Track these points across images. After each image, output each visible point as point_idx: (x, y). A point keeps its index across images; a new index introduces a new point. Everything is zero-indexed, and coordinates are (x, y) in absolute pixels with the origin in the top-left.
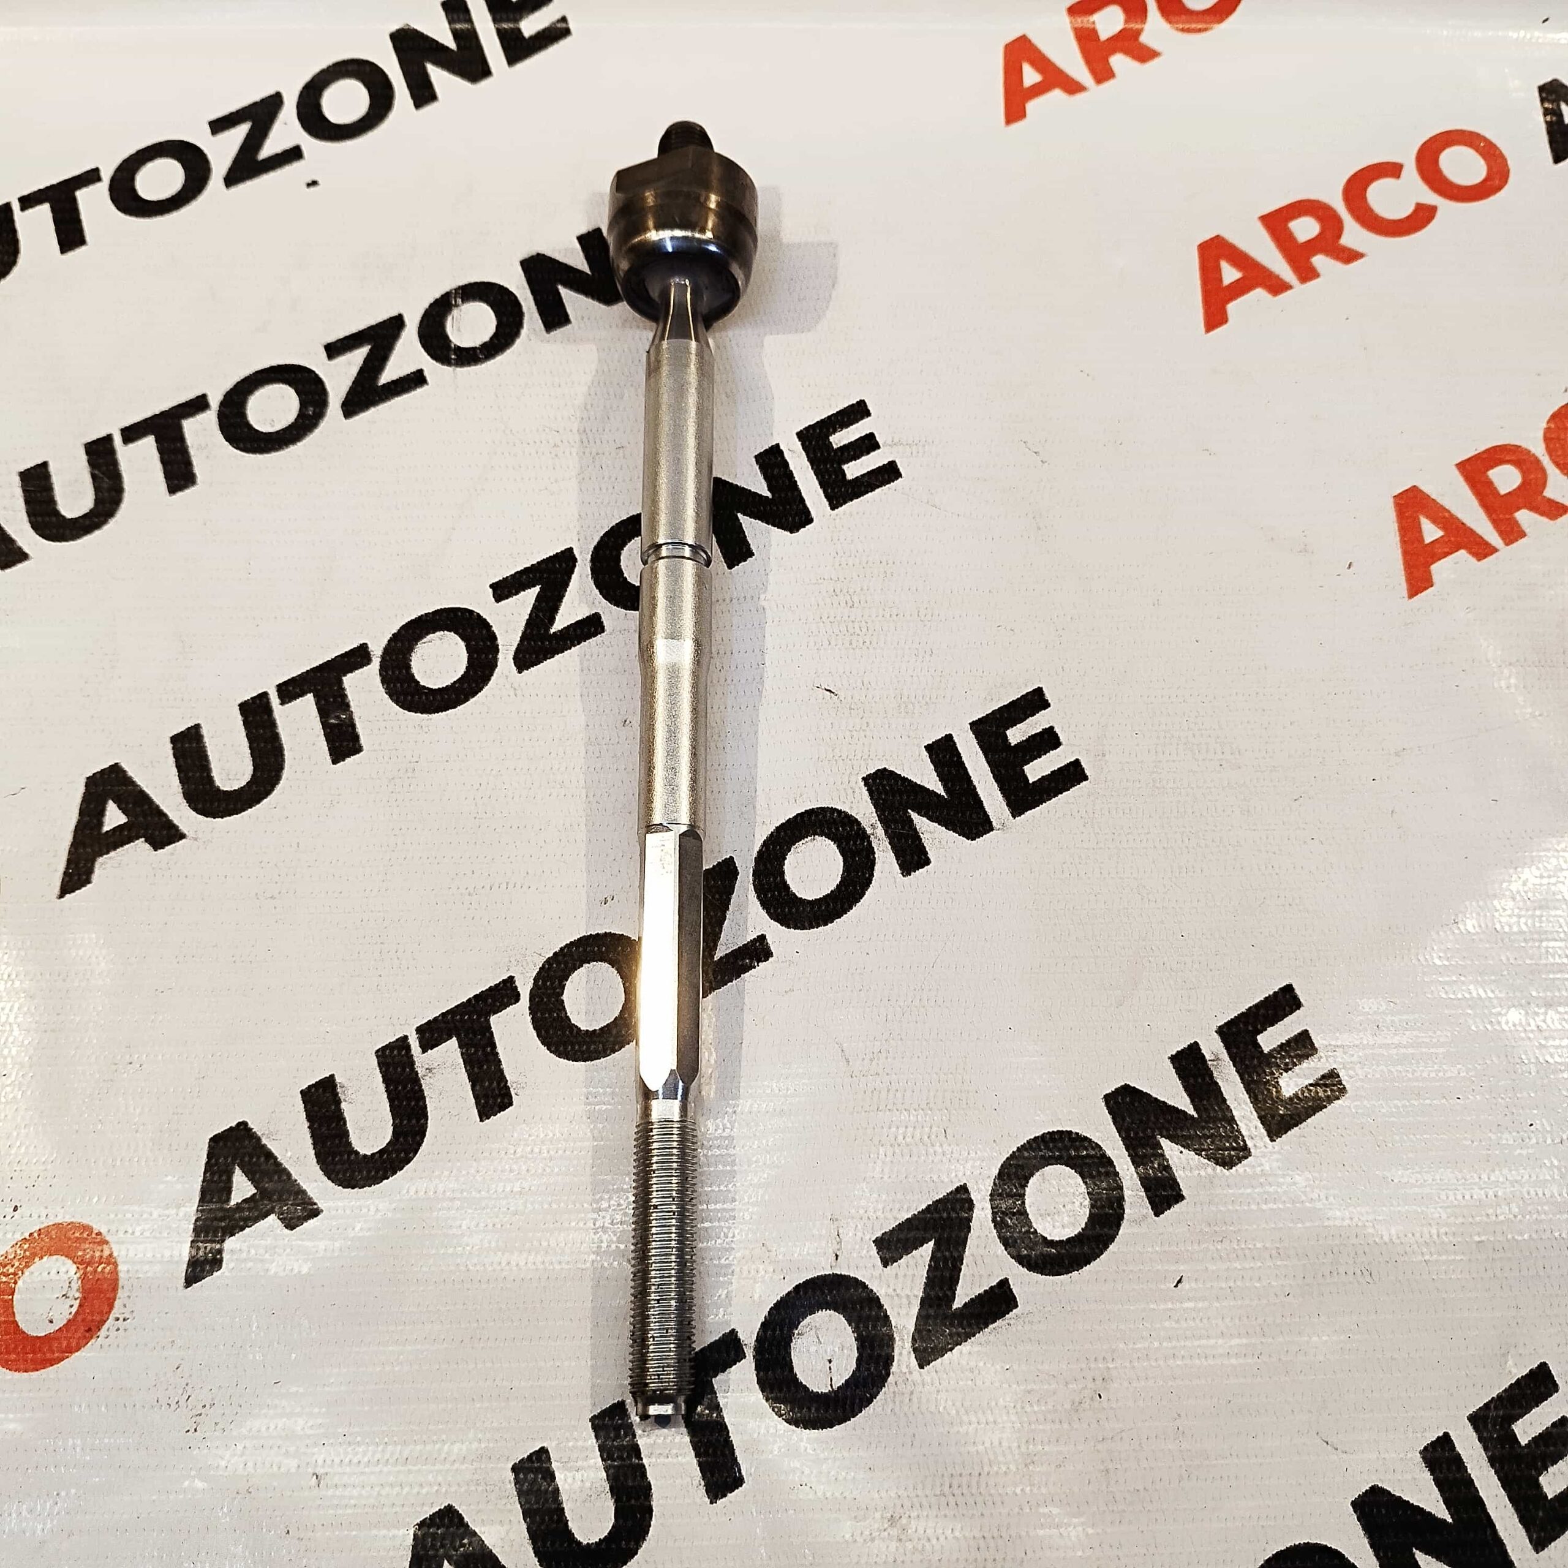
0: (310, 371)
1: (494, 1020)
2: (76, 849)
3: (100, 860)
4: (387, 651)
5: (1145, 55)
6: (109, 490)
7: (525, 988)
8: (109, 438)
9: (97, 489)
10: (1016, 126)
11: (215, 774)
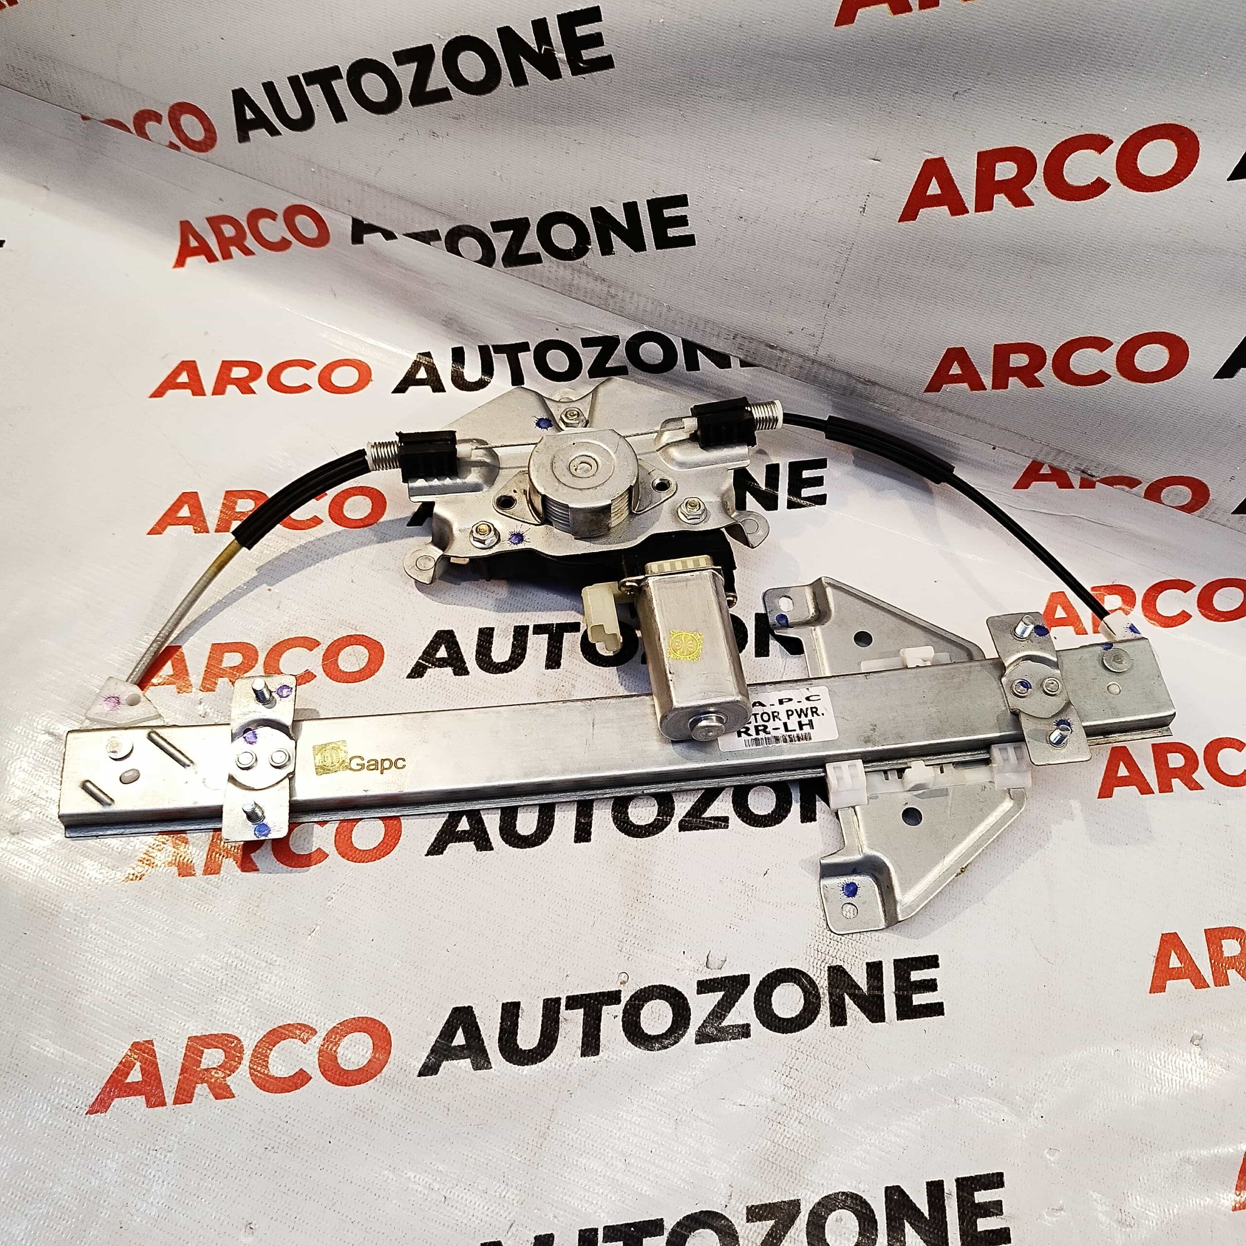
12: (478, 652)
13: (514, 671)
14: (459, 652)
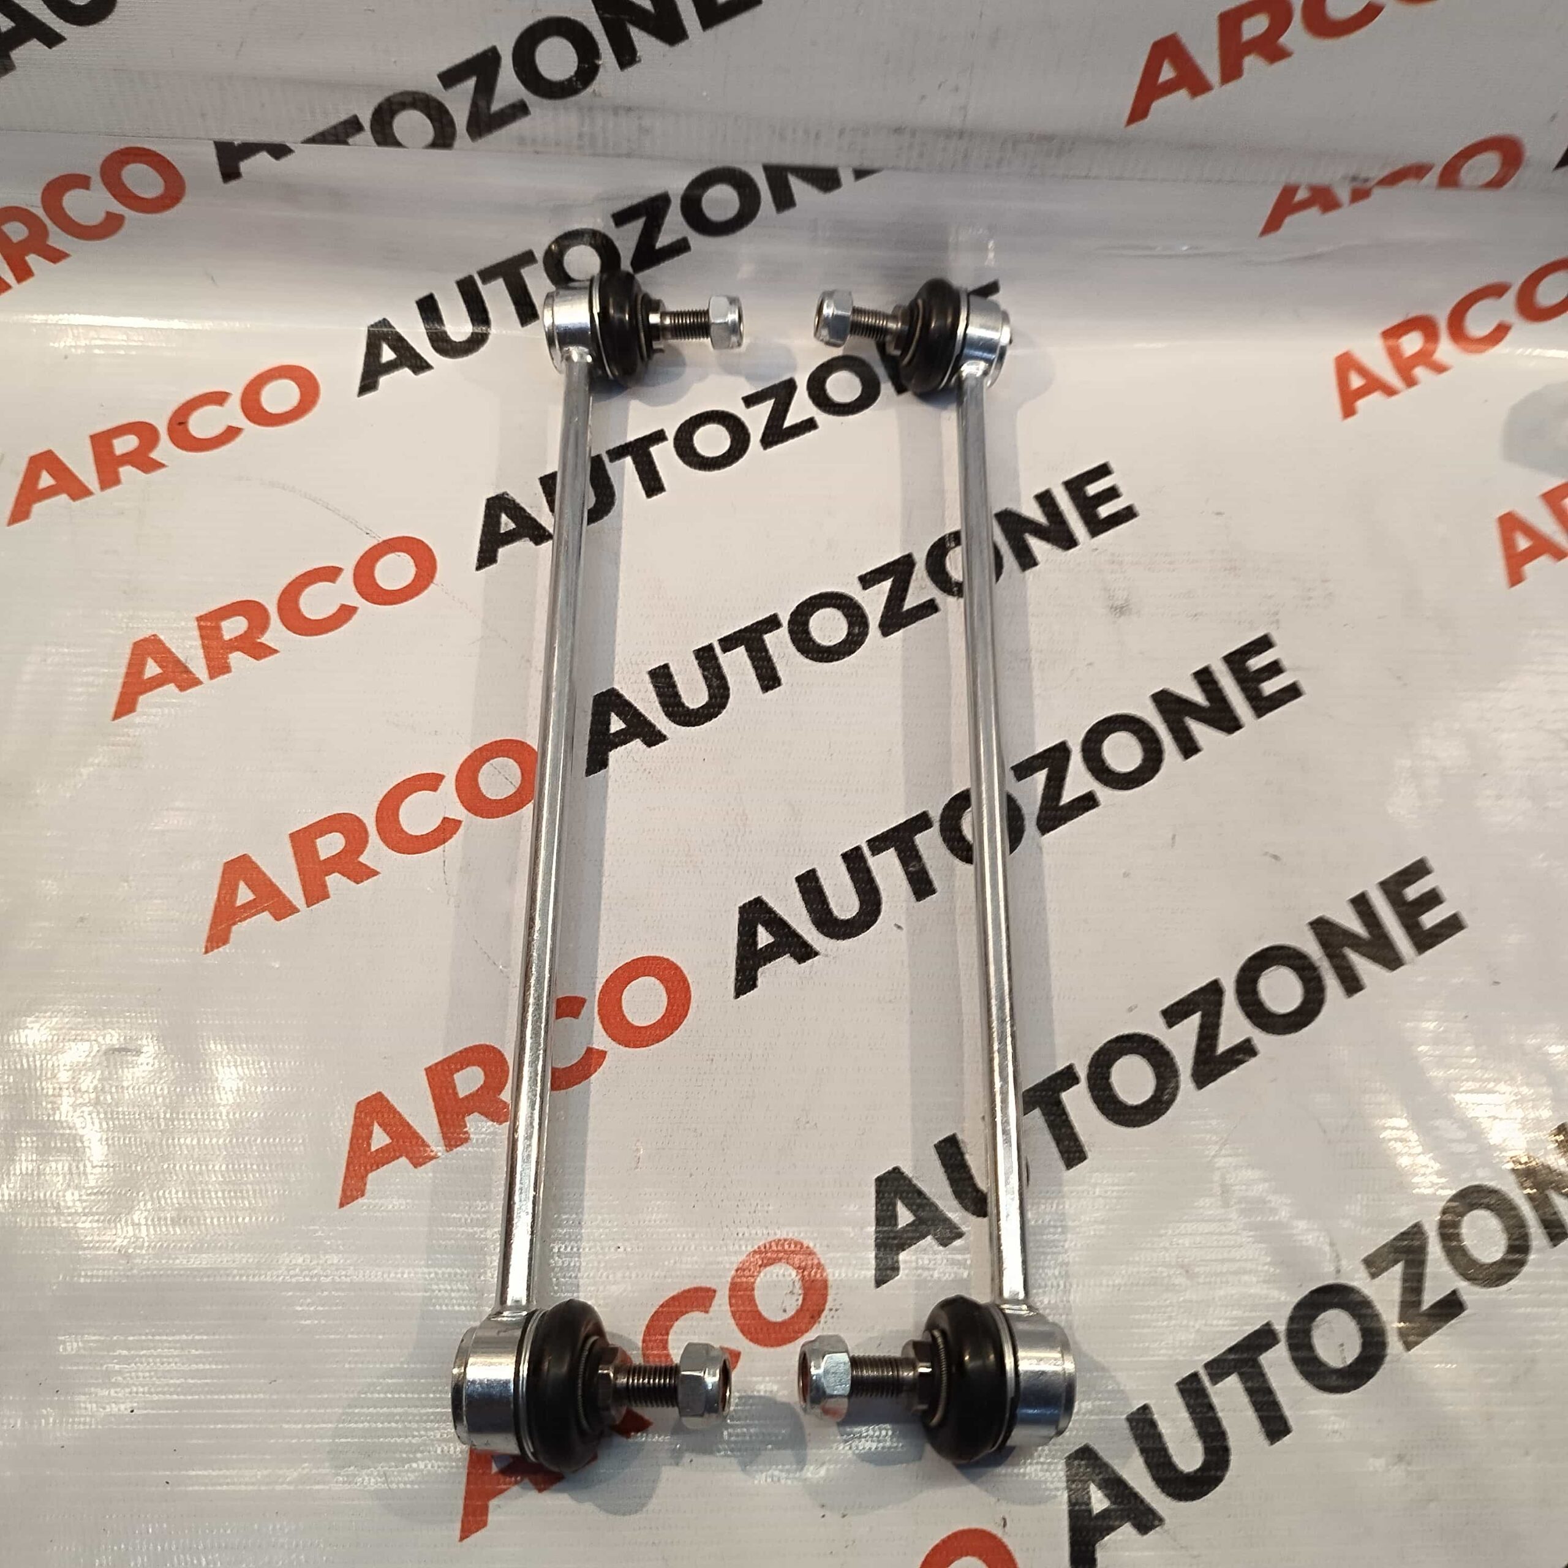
0: (851, 599)
1: (1065, 1096)
2: (742, 961)
3: (760, 970)
4: (943, 818)
5: (1440, 369)
6: (718, 687)
7: (1082, 1072)
8: (710, 648)
9: (709, 687)
10: (1351, 420)
11: (832, 905)
12: (663, 705)
13: (724, 711)
14: (638, 715)
